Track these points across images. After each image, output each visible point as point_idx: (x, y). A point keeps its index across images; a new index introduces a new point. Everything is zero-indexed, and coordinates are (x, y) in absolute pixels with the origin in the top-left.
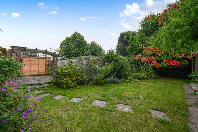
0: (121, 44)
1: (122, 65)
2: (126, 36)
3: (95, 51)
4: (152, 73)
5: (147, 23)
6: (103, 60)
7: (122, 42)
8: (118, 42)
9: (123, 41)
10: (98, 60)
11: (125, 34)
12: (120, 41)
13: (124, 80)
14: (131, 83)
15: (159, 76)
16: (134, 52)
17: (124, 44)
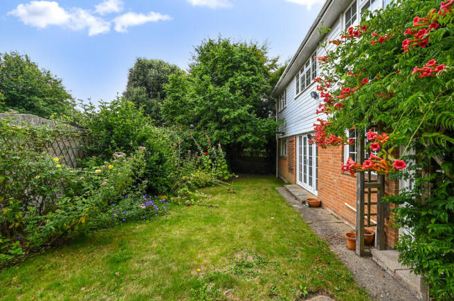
0: (139, 89)
1: (161, 155)
2: (153, 72)
3: (32, 93)
4: (225, 169)
5: (213, 54)
6: (84, 135)
7: (141, 85)
8: (129, 84)
9: (145, 84)
10: (56, 134)
11: (150, 66)
12: (134, 80)
13: (165, 197)
14: (189, 205)
15: (237, 176)
16: (180, 117)
17: (148, 91)
